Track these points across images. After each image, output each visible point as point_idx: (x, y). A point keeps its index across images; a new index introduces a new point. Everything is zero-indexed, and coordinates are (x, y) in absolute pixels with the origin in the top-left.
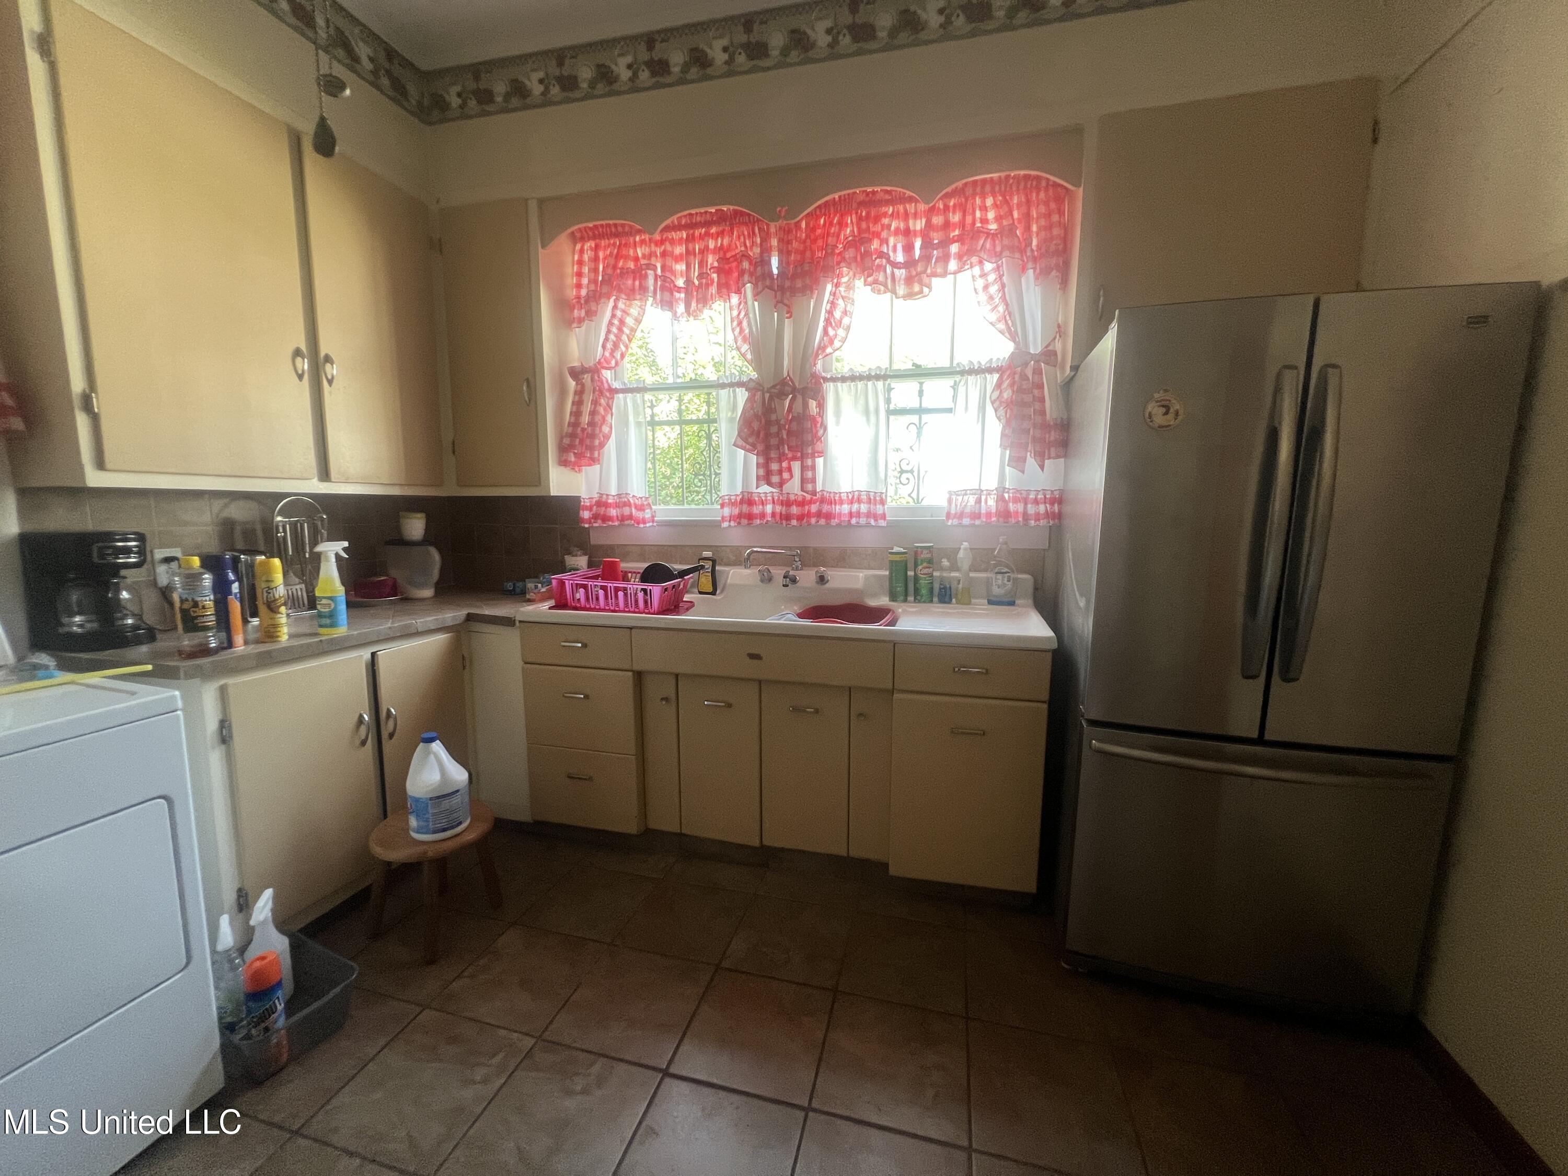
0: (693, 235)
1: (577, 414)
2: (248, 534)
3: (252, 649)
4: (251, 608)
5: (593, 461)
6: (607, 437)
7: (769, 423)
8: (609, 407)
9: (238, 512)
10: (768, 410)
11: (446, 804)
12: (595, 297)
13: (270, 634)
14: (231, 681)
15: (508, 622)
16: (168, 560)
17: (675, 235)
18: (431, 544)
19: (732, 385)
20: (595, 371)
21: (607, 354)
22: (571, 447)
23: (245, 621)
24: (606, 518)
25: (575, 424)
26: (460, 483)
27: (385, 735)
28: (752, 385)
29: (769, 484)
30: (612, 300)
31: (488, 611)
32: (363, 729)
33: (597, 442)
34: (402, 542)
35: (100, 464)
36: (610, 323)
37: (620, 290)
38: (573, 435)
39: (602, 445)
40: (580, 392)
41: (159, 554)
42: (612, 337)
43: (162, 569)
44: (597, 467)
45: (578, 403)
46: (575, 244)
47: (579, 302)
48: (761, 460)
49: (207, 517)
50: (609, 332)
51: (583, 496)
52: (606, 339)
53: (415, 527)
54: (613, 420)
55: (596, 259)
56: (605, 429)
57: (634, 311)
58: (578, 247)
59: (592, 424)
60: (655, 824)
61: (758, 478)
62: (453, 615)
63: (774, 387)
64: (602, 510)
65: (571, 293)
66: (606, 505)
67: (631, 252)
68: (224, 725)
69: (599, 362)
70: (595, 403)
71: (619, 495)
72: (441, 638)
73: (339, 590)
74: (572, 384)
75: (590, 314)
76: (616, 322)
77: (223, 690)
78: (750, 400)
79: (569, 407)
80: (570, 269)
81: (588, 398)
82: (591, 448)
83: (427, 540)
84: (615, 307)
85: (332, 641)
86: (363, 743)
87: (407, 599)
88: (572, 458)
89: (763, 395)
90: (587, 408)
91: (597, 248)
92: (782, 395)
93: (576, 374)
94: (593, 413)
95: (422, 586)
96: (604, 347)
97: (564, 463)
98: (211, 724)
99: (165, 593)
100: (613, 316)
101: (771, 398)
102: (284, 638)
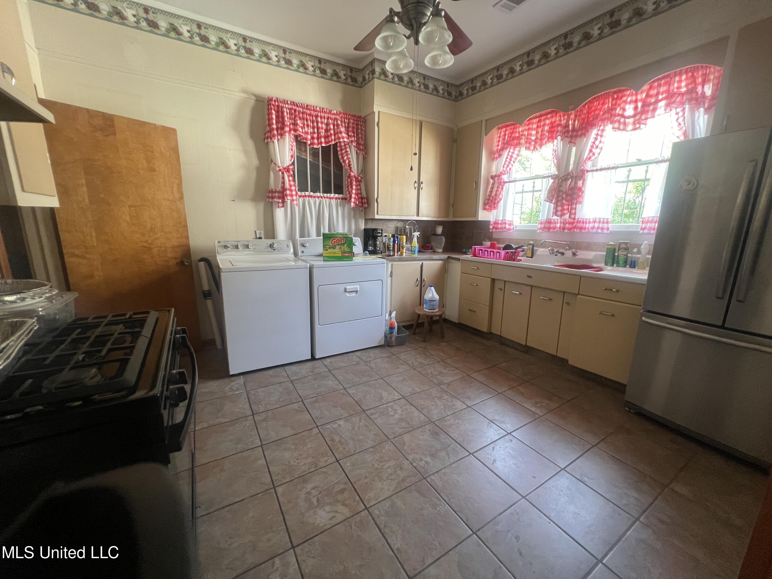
0: (541, 120)
1: (491, 192)
2: (401, 231)
3: (398, 257)
4: (399, 250)
5: (495, 208)
6: (501, 199)
7: (559, 191)
8: (502, 188)
9: (400, 225)
10: (560, 186)
11: (432, 303)
12: (503, 149)
13: (402, 254)
14: (394, 263)
15: (458, 260)
16: (386, 236)
17: (534, 121)
18: (443, 235)
19: (548, 177)
20: (499, 176)
21: (505, 169)
22: (488, 203)
23: (398, 253)
24: (497, 228)
25: (490, 196)
26: (454, 217)
27: (422, 286)
28: (554, 176)
29: (556, 215)
30: (508, 149)
31: (454, 256)
32: (418, 282)
33: (496, 202)
34: (436, 235)
35: (377, 214)
36: (507, 158)
37: (512, 145)
38: (489, 199)
39: (498, 202)
40: (493, 184)
41: (384, 234)
42: (507, 163)
43: (384, 238)
44: (496, 210)
45: (492, 188)
46: (499, 130)
47: (497, 151)
48: (555, 206)
49: (393, 226)
50: (506, 161)
51: (491, 220)
52: (505, 164)
53: (439, 230)
54: (504, 193)
55: (505, 135)
56: (500, 196)
57: (516, 152)
58: (500, 131)
59: (496, 195)
60: (493, 331)
61: (553, 213)
62: (445, 256)
63: (564, 176)
64: (496, 225)
65: (495, 149)
66: (498, 224)
67: (518, 130)
68: (391, 272)
69: (501, 173)
70: (498, 187)
71: (502, 220)
72: (441, 262)
73: (417, 245)
74: (492, 181)
75: (500, 155)
76: (509, 157)
77: (392, 264)
78: (554, 182)
79: (489, 189)
80: (496, 140)
81: (496, 185)
82: (494, 203)
83: (442, 234)
84: (509, 151)
85: (414, 258)
86: (417, 286)
87: (434, 252)
88: (487, 207)
89: (559, 180)
90: (495, 189)
91: (506, 130)
92: (566, 180)
93: (493, 177)
94: (497, 191)
95: (439, 248)
96: (503, 167)
97: (485, 209)
98: (389, 272)
99: (384, 244)
100: (508, 155)
101: (562, 181)
102: (404, 255)
